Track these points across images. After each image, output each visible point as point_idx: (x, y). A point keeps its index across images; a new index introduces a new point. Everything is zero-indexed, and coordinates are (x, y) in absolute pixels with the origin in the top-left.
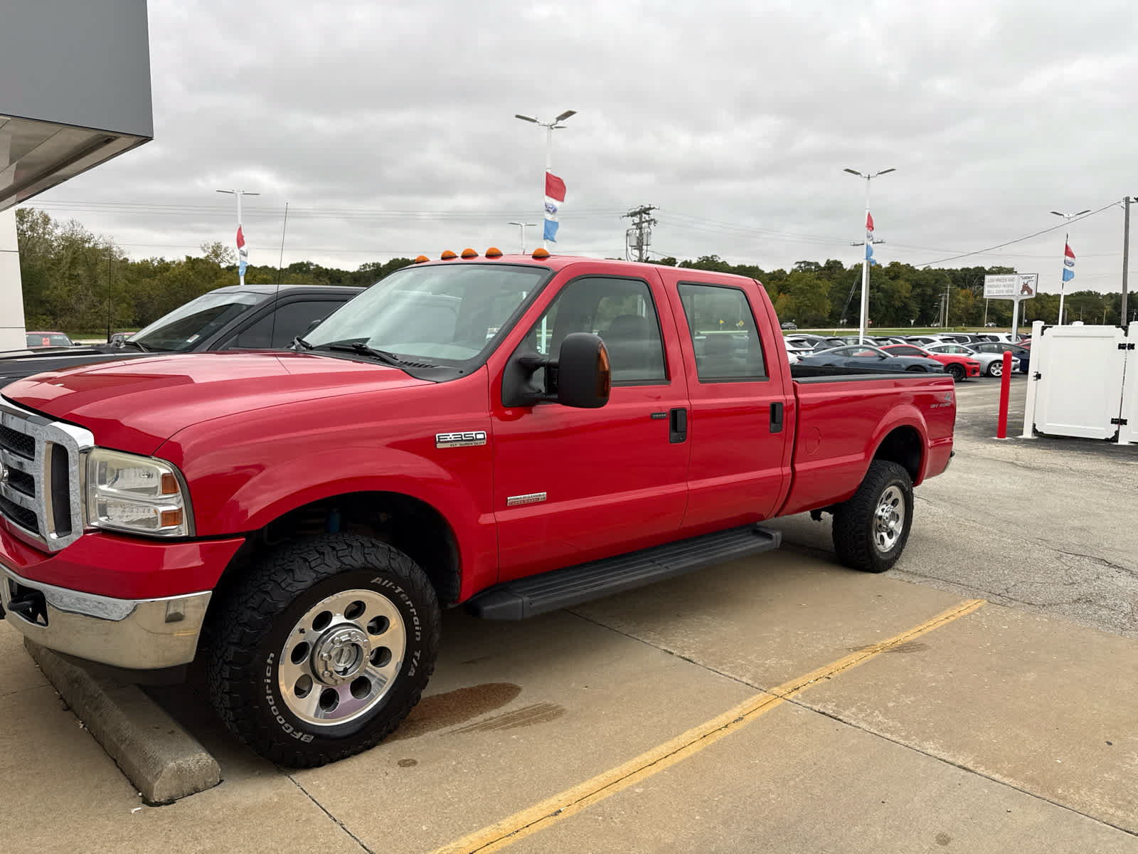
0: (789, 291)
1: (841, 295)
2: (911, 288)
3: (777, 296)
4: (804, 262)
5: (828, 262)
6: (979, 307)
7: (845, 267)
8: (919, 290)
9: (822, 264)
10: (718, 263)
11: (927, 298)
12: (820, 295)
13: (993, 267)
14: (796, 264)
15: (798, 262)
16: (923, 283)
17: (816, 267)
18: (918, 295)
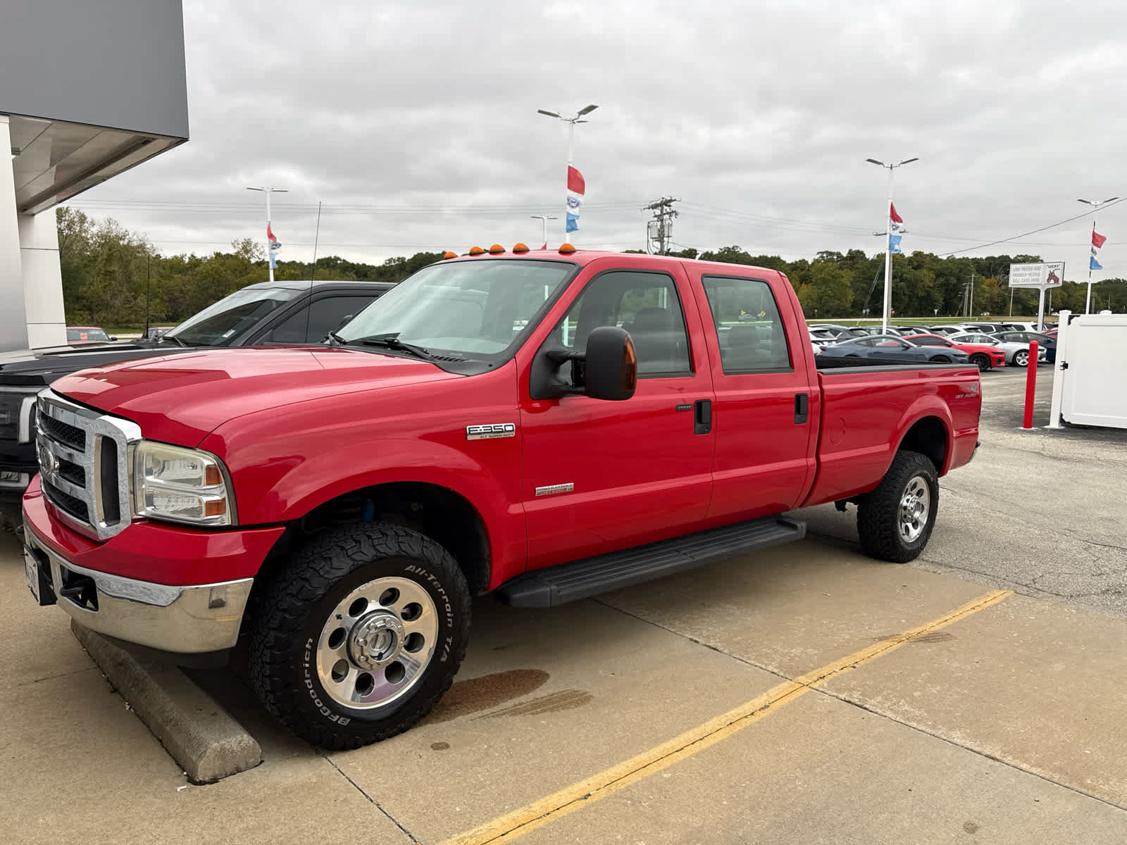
0: (811, 281)
1: (864, 285)
2: (935, 277)
3: (799, 285)
4: (827, 252)
5: (850, 252)
6: (1004, 296)
7: (867, 257)
8: (942, 280)
9: (845, 254)
10: (740, 254)
11: (951, 287)
12: (843, 284)
13: (1018, 256)
14: (818, 253)
15: (820, 253)
16: (947, 272)
17: (838, 257)
18: (942, 285)
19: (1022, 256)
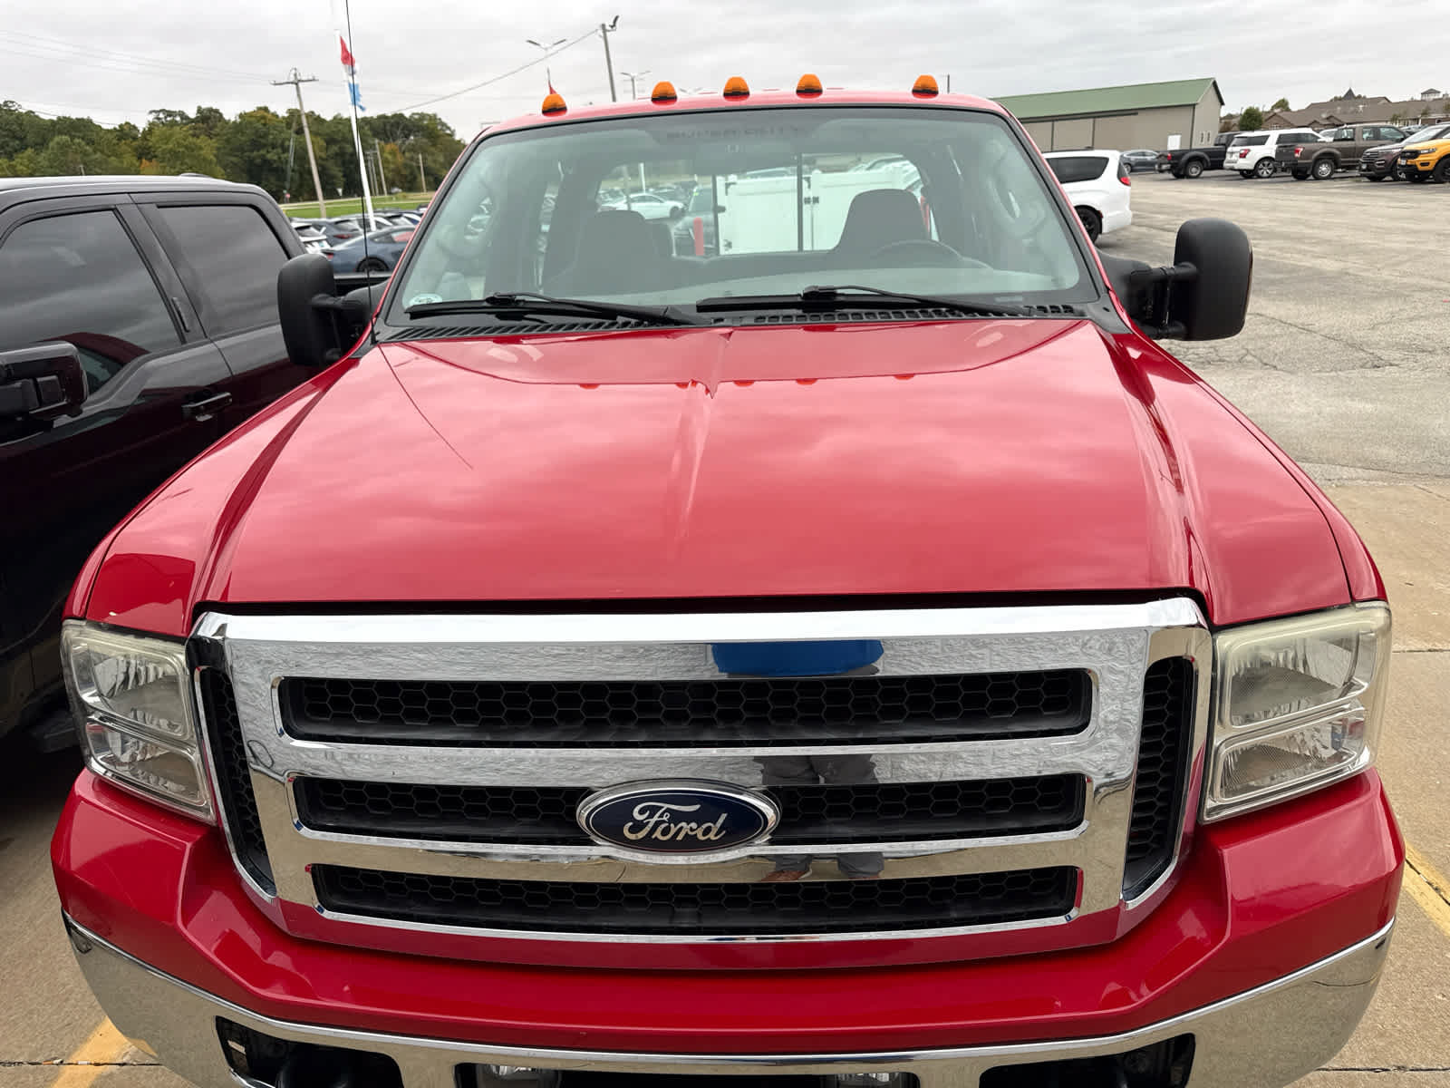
0: (156, 157)
1: (234, 159)
2: (325, 144)
3: (137, 164)
4: (162, 111)
5: (199, 110)
6: (411, 167)
7: (226, 117)
8: (335, 148)
9: (192, 114)
10: (21, 114)
11: (347, 157)
12: (204, 159)
13: (414, 114)
14: (151, 112)
15: (154, 111)
16: (339, 137)
17: (182, 119)
18: (337, 154)
19: (417, 114)
